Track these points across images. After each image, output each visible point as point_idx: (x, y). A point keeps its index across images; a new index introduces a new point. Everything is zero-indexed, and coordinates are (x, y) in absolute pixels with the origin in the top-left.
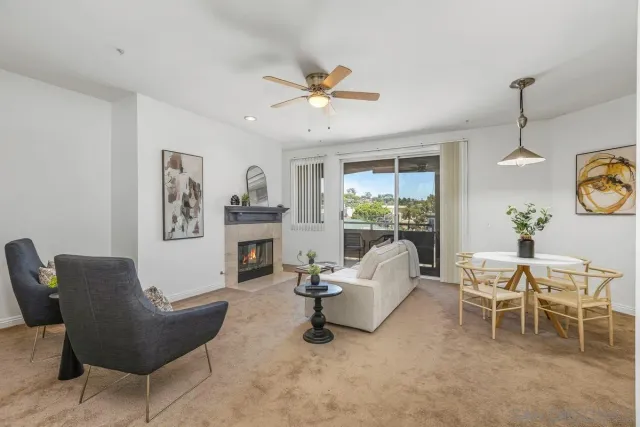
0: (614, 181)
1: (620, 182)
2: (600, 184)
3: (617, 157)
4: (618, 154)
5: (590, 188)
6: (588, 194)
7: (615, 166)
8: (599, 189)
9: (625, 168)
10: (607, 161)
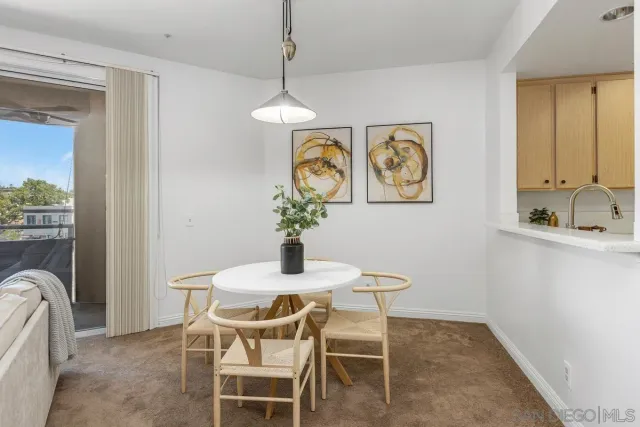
0: (329, 165)
1: (334, 167)
2: (316, 168)
3: (332, 138)
4: (334, 135)
5: (307, 172)
6: (305, 179)
7: (330, 148)
8: (315, 173)
9: (338, 151)
10: (323, 142)
